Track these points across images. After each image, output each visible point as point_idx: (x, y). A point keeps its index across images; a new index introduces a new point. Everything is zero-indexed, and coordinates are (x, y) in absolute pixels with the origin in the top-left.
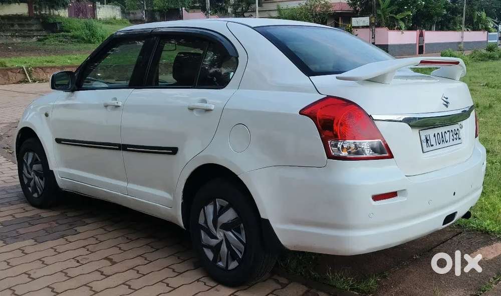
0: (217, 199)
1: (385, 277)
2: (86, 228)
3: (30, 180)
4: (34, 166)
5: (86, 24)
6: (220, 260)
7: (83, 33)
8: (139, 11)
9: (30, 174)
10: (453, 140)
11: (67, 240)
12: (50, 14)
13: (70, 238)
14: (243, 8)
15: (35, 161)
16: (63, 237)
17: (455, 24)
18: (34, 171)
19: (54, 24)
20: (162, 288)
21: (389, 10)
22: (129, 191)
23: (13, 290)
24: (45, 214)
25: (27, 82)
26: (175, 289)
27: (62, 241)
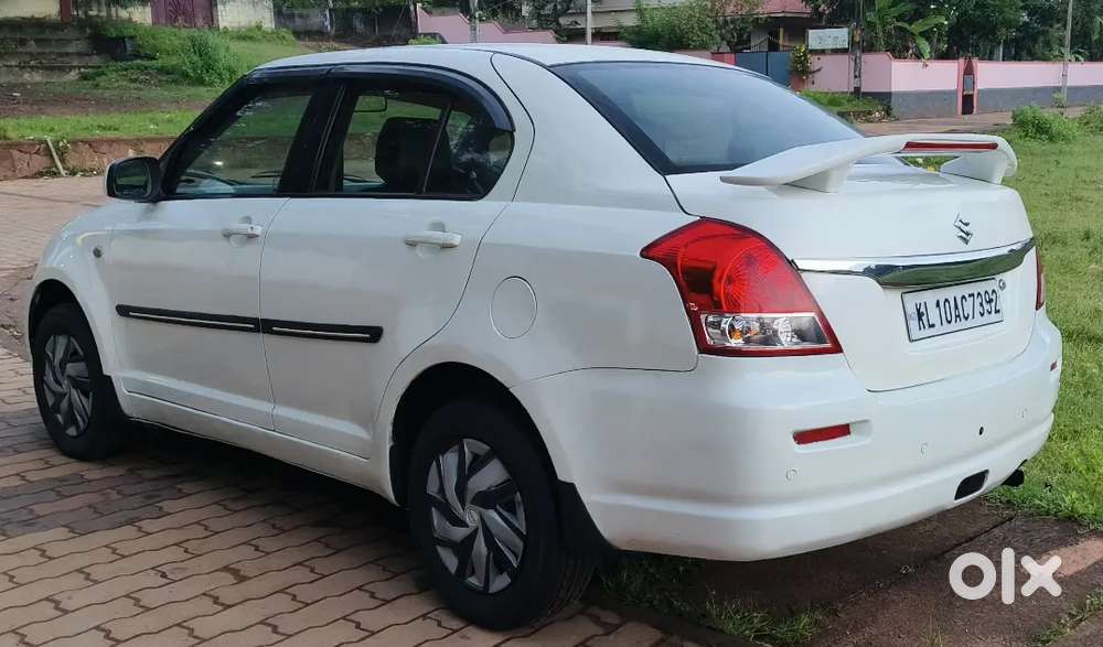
0: (465, 441)
1: (835, 613)
2: (183, 503)
3: (60, 397)
4: (69, 365)
5: (193, 40)
6: (473, 573)
7: (185, 61)
8: (316, 11)
9: (60, 385)
10: (982, 315)
11: (140, 529)
12: (109, 15)
13: (147, 525)
14: (555, 6)
15: (71, 355)
16: (131, 522)
17: (1048, 44)
18: (68, 376)
19: (120, 41)
20: (345, 632)
21: (895, 12)
22: (274, 422)
23: (22, 635)
24: (93, 472)
25: (56, 174)
26: (373, 633)
27: (129, 531)
